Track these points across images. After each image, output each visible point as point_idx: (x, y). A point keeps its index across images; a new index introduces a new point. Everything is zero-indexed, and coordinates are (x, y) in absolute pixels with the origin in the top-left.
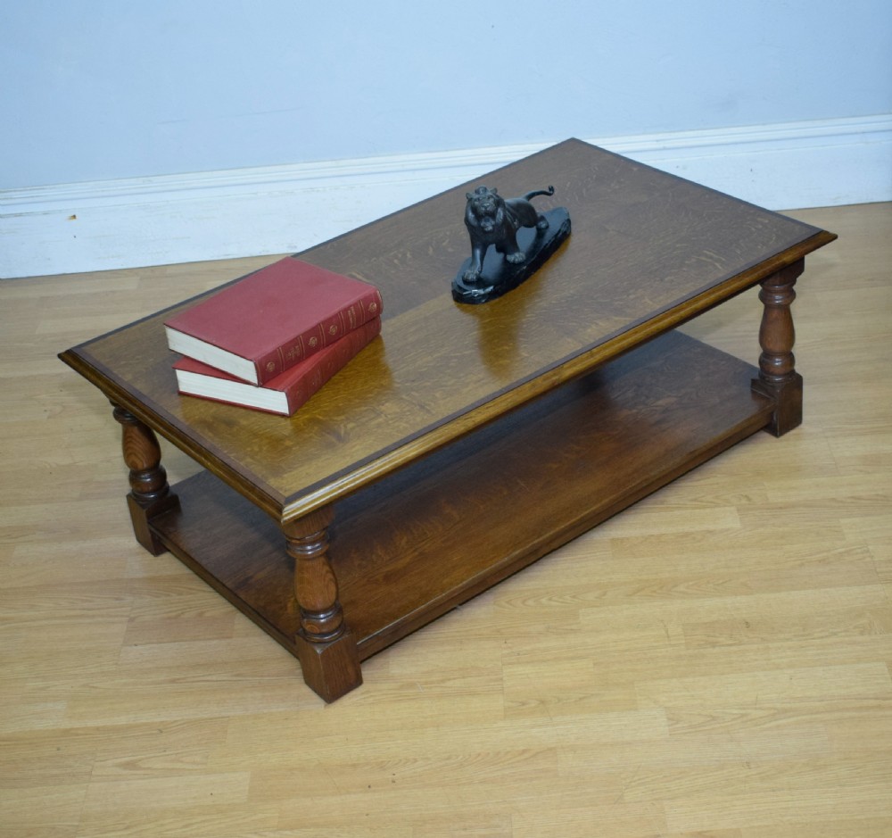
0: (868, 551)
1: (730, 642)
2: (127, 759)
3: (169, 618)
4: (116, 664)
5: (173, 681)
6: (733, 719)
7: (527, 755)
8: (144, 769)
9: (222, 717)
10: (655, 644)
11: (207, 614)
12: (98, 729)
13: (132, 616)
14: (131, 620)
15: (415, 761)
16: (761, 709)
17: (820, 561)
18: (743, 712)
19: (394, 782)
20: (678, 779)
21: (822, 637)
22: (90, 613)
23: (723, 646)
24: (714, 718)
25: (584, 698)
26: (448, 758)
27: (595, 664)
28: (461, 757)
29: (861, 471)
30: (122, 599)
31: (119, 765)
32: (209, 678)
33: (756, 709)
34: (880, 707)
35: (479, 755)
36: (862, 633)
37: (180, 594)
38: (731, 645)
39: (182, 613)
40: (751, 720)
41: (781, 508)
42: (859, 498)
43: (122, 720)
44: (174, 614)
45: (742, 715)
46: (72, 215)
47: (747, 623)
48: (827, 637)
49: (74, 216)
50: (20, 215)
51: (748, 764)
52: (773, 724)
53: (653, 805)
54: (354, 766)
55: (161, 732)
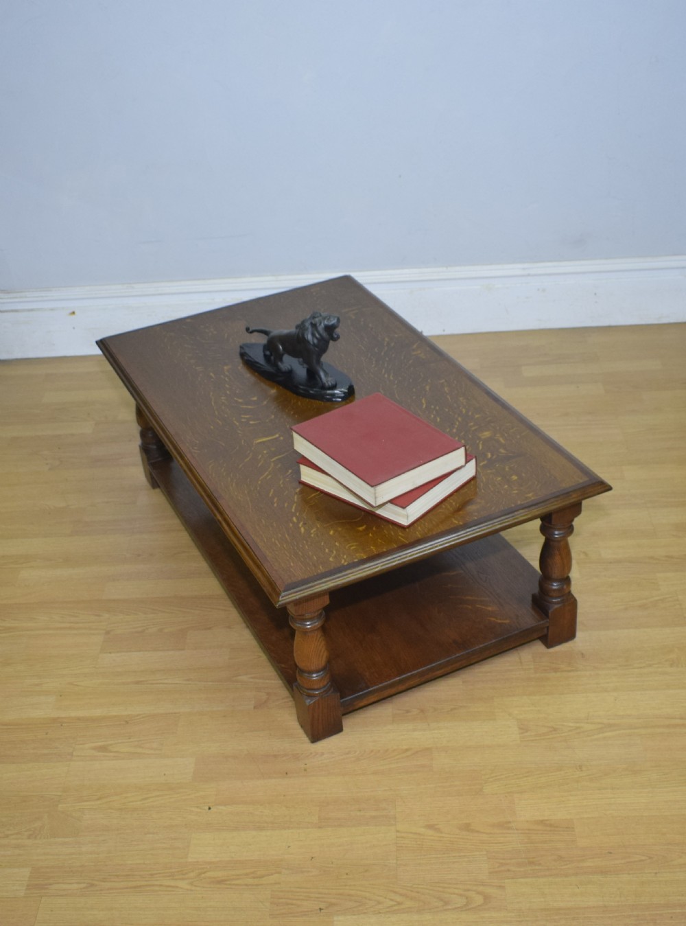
0: (678, 600)
1: (569, 669)
2: (100, 744)
3: (136, 632)
4: (95, 667)
5: (138, 683)
6: (570, 730)
7: (409, 753)
8: (114, 752)
9: (175, 713)
10: (511, 668)
11: (166, 631)
12: (79, 719)
13: (108, 629)
14: (108, 633)
15: (323, 754)
16: (591, 723)
18: (578, 725)
19: (305, 770)
20: (526, 777)
21: (641, 668)
22: (75, 626)
23: (563, 671)
24: (555, 730)
25: (455, 709)
26: (347, 754)
27: (463, 682)
28: (358, 752)
29: (674, 535)
30: (99, 616)
31: (95, 748)
32: (166, 681)
33: (587, 723)
35: (372, 751)
36: (671, 665)
37: (145, 613)
38: (569, 671)
39: (147, 629)
40: (584, 732)
41: (611, 563)
42: (672, 557)
43: (98, 712)
44: (140, 629)
45: (578, 728)
46: (71, 311)
47: (582, 654)
48: (644, 667)
49: (73, 313)
50: (32, 310)
51: (581, 767)
52: (601, 735)
53: (506, 796)
54: (275, 756)
55: (127, 722)
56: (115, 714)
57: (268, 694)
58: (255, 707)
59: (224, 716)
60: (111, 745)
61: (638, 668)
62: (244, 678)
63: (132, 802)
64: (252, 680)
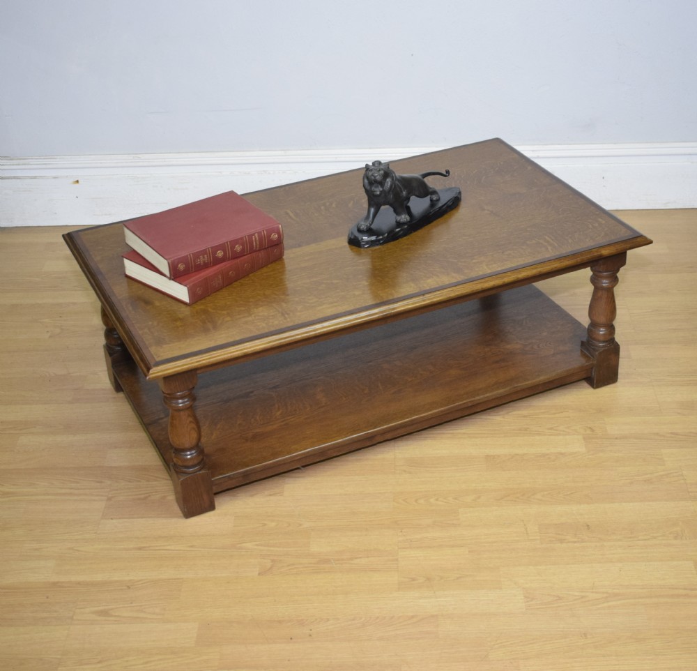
0: (682, 475)
1: (576, 540)
2: (101, 608)
3: (139, 499)
4: (95, 533)
5: (140, 549)
6: (575, 600)
7: (415, 620)
8: (115, 616)
9: (178, 579)
10: (518, 539)
11: (168, 498)
12: (79, 583)
13: (110, 496)
14: (109, 499)
15: (328, 620)
16: (596, 593)
17: (645, 481)
18: (583, 594)
19: (310, 635)
20: (531, 644)
21: (645, 540)
22: (76, 492)
23: (569, 542)
24: (560, 598)
25: (460, 577)
26: (353, 620)
27: (469, 552)
28: (363, 619)
29: (679, 413)
30: (101, 482)
31: (95, 612)
32: (168, 548)
33: (593, 592)
34: (687, 596)
35: (378, 618)
36: (676, 538)
37: (148, 481)
38: (575, 542)
39: (149, 496)
40: (589, 601)
41: (616, 438)
42: (677, 434)
43: (99, 577)
44: (142, 496)
45: (583, 597)
46: (76, 180)
47: (588, 526)
48: (649, 539)
49: (77, 181)
50: (35, 177)
51: (585, 634)
52: (606, 605)
53: (511, 663)
54: (280, 622)
55: (129, 587)
56: (116, 579)
57: (273, 561)
58: (259, 574)
59: (228, 582)
60: (112, 609)
61: (643, 540)
62: (249, 545)
63: (133, 665)
64: (256, 547)
